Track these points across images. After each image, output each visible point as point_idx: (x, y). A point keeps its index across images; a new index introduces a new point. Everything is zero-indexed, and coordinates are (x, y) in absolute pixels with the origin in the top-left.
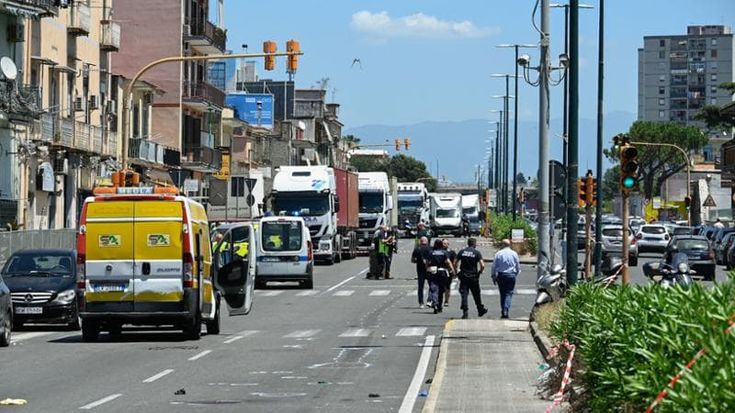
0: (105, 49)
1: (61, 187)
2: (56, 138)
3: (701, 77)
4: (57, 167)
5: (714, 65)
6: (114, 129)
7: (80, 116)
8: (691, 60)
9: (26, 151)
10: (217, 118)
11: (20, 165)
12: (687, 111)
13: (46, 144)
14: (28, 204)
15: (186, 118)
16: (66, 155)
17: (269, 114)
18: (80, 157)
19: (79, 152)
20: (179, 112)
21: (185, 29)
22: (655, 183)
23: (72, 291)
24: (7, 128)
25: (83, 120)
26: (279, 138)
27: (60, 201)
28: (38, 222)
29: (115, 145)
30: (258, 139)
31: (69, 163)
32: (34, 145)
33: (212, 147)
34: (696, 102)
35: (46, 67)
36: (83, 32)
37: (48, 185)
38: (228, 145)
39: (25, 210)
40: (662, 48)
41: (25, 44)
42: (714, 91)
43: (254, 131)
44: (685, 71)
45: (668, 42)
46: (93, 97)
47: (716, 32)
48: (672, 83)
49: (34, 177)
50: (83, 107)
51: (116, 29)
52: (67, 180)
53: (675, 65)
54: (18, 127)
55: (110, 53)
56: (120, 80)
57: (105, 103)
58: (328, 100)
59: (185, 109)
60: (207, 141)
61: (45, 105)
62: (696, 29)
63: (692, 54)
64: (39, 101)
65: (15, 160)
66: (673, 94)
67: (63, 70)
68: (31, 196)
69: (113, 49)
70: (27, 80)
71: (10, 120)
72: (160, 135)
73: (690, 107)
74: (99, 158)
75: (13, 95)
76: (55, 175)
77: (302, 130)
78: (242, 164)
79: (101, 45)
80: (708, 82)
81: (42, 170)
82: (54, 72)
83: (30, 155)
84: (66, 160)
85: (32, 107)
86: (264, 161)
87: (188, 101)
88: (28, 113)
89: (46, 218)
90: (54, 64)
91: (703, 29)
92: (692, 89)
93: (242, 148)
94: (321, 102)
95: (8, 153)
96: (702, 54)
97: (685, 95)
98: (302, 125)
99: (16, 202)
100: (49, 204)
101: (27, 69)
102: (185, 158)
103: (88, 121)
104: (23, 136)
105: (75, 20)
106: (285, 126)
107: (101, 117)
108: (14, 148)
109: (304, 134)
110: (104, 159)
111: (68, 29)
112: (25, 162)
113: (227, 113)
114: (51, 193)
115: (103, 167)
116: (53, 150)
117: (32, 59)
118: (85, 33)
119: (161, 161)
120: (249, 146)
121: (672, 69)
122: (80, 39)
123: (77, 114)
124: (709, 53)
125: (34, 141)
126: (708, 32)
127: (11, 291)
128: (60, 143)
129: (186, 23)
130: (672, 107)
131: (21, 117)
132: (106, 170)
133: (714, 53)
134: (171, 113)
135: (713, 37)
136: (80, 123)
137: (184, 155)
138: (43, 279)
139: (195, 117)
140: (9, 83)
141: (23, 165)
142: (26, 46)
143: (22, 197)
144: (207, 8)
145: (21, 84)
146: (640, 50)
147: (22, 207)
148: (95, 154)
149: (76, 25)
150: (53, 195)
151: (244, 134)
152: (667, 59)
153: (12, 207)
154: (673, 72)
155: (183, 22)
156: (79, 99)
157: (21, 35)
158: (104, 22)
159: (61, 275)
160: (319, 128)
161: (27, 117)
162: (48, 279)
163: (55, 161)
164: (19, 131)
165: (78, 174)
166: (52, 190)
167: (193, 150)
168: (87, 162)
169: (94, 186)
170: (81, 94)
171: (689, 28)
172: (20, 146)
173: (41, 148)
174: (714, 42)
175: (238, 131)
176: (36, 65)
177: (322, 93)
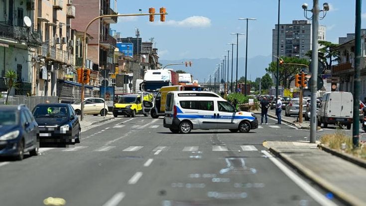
0: (69, 17)
1: (50, 78)
2: (48, 55)
3: (298, 40)
4: (49, 68)
5: (303, 36)
6: (72, 53)
7: (58, 46)
8: (294, 34)
9: (35, 60)
10: (113, 52)
11: (32, 67)
12: (292, 54)
13: (44, 58)
14: (36, 85)
15: (100, 50)
16: (53, 64)
17: (131, 51)
18: (58, 64)
19: (58, 62)
20: (98, 47)
21: (101, 12)
22: (288, 82)
23: (68, 125)
24: (27, 50)
25: (59, 48)
26: (135, 62)
27: (50, 84)
28: (40, 93)
29: (72, 60)
30: (128, 62)
31: (54, 67)
32: (39, 58)
33: (112, 63)
34: (295, 51)
35: (44, 23)
36: (60, 8)
37: (45, 77)
38: (117, 63)
39: (34, 88)
40: (282, 29)
41: (35, 11)
42: (303, 47)
43: (126, 58)
44: (291, 39)
45: (285, 27)
46: (64, 38)
47: (304, 23)
48: (286, 43)
49: (38, 72)
50: (60, 42)
51: (74, 8)
52: (53, 75)
53: (287, 36)
54: (31, 50)
55: (71, 19)
56: (75, 32)
57: (69, 41)
58: (153, 47)
59: (101, 47)
60: (109, 60)
61: (44, 40)
62: (296, 21)
63: (294, 32)
64: (41, 38)
65: (30, 64)
66: (287, 48)
67: (51, 25)
68: (37, 81)
69: (72, 17)
70: (36, 28)
71: (28, 46)
72: (91, 57)
73: (294, 53)
74: (66, 66)
75: (30, 34)
76: (48, 72)
77: (144, 59)
78: (123, 71)
79: (67, 15)
80: (301, 43)
81: (42, 70)
82: (47, 26)
83: (36, 62)
84: (52, 66)
85: (38, 40)
86: (130, 70)
87: (102, 43)
88: (36, 43)
89: (44, 92)
90: (48, 21)
91: (299, 22)
92: (294, 46)
93: (122, 64)
94: (151, 48)
95: (27, 61)
96: (298, 31)
97: (292, 48)
98: (144, 56)
99: (31, 84)
100: (45, 85)
101: (36, 23)
102: (101, 68)
103: (61, 49)
104: (34, 54)
105: (56, 3)
106: (138, 56)
107: (67, 47)
108: (30, 59)
109: (145, 60)
110: (68, 66)
111: (53, 6)
112: (35, 66)
113: (117, 50)
114: (46, 80)
115: (68, 70)
116: (47, 61)
117: (38, 19)
118: (61, 9)
119: (91, 68)
120: (124, 64)
121: (286, 37)
122: (58, 12)
123: (57, 45)
124: (301, 31)
125: (39, 56)
126: (301, 23)
127: (39, 125)
128: (50, 58)
129: (101, 9)
130: (286, 53)
131: (33, 45)
132: (69, 71)
133: (303, 32)
134: (94, 48)
135: (303, 25)
136: (58, 49)
137: (100, 66)
138: (52, 119)
139: (105, 50)
140: (28, 28)
141: (33, 67)
142: (35, 12)
143: (33, 82)
144: (109, 4)
145: (33, 29)
146: (273, 30)
147: (33, 86)
148: (65, 64)
149: (57, 4)
150: (47, 81)
151: (122, 59)
152: (284, 33)
153: (29, 86)
154: (287, 39)
155: (100, 9)
156: (58, 38)
157: (33, 7)
158: (68, 5)
159: (61, 117)
160: (150, 58)
161: (36, 44)
162: (55, 119)
163: (48, 66)
164: (32, 52)
165: (57, 72)
166: (46, 79)
167: (104, 64)
168: (61, 68)
169: (64, 78)
170: (58, 36)
171: (293, 21)
172: (33, 58)
173: (42, 60)
174: (303, 27)
175: (120, 57)
176: (40, 21)
177: (151, 44)
